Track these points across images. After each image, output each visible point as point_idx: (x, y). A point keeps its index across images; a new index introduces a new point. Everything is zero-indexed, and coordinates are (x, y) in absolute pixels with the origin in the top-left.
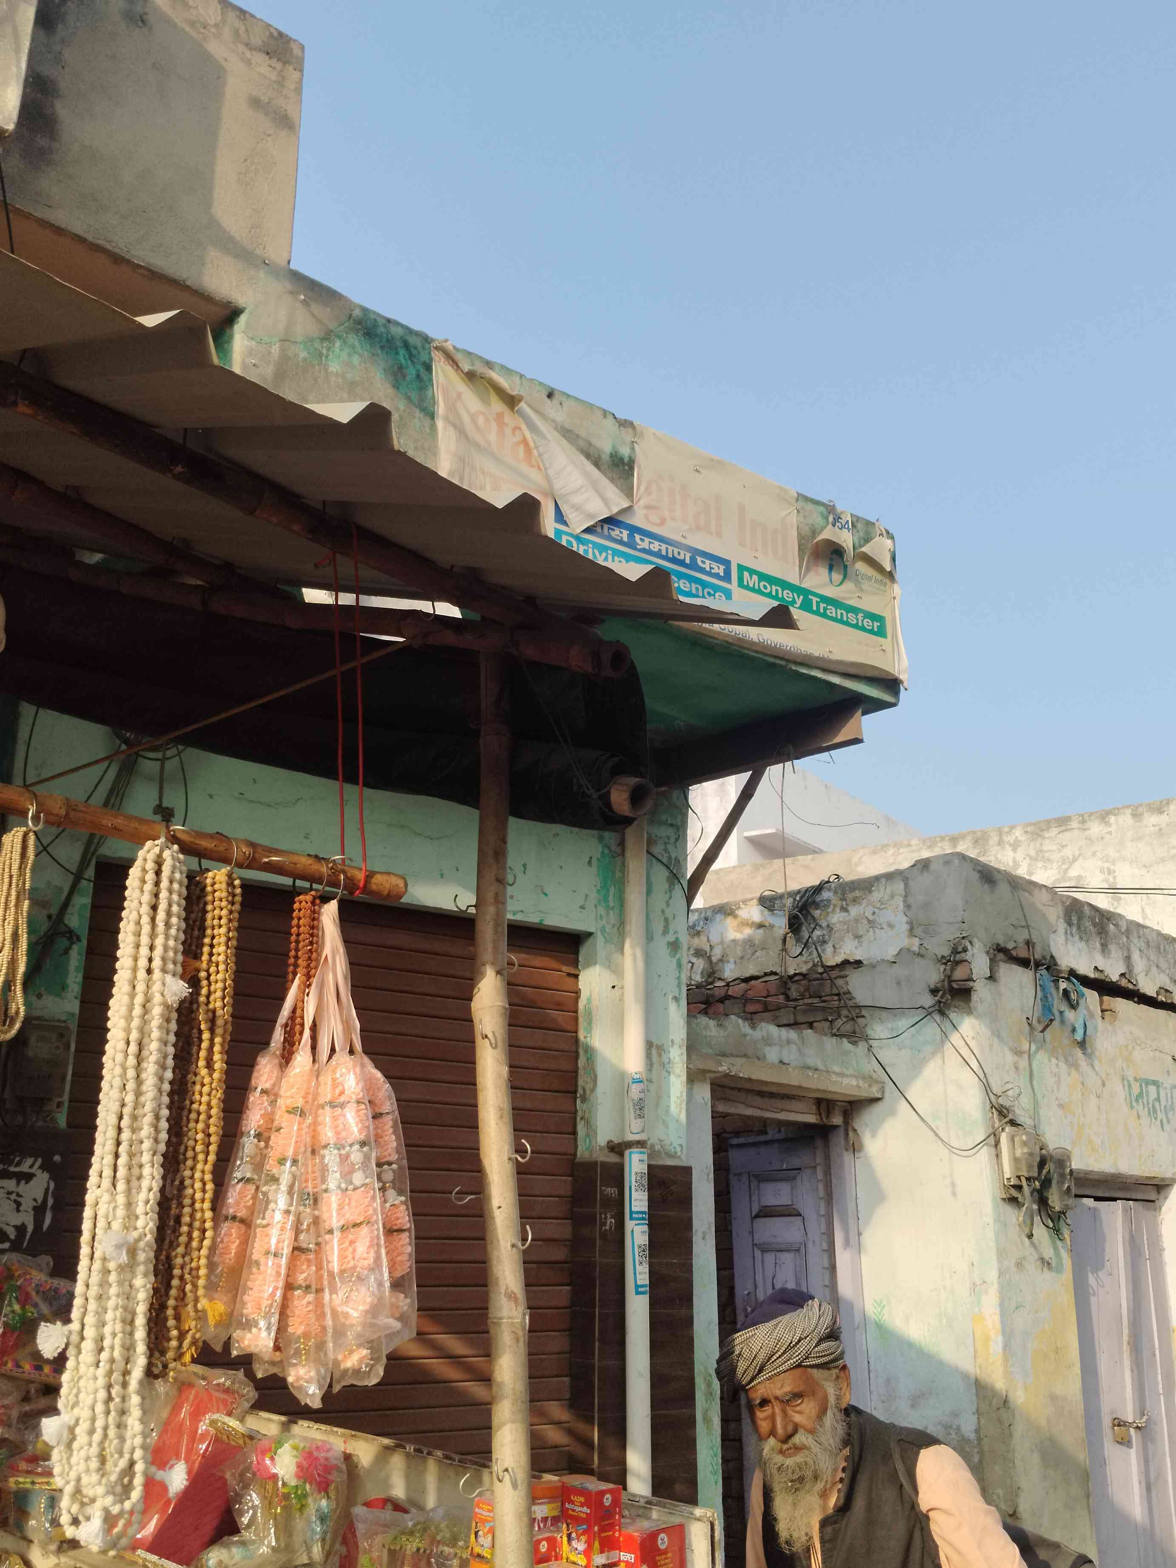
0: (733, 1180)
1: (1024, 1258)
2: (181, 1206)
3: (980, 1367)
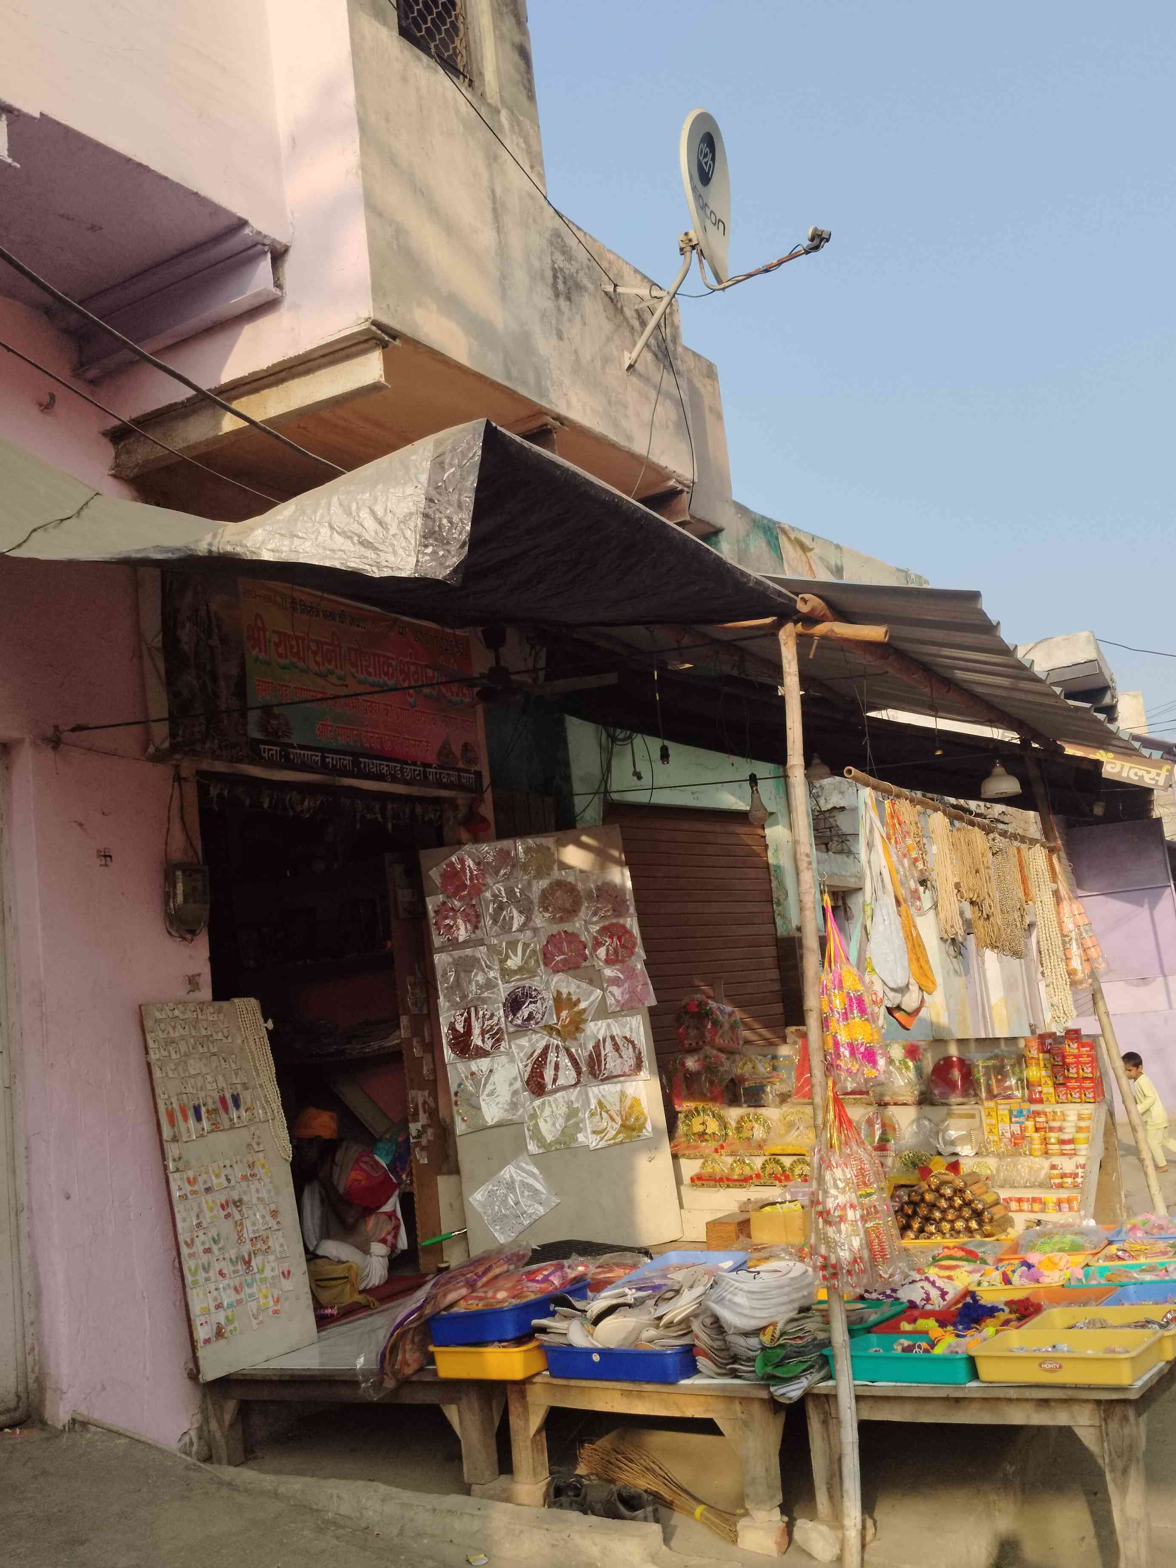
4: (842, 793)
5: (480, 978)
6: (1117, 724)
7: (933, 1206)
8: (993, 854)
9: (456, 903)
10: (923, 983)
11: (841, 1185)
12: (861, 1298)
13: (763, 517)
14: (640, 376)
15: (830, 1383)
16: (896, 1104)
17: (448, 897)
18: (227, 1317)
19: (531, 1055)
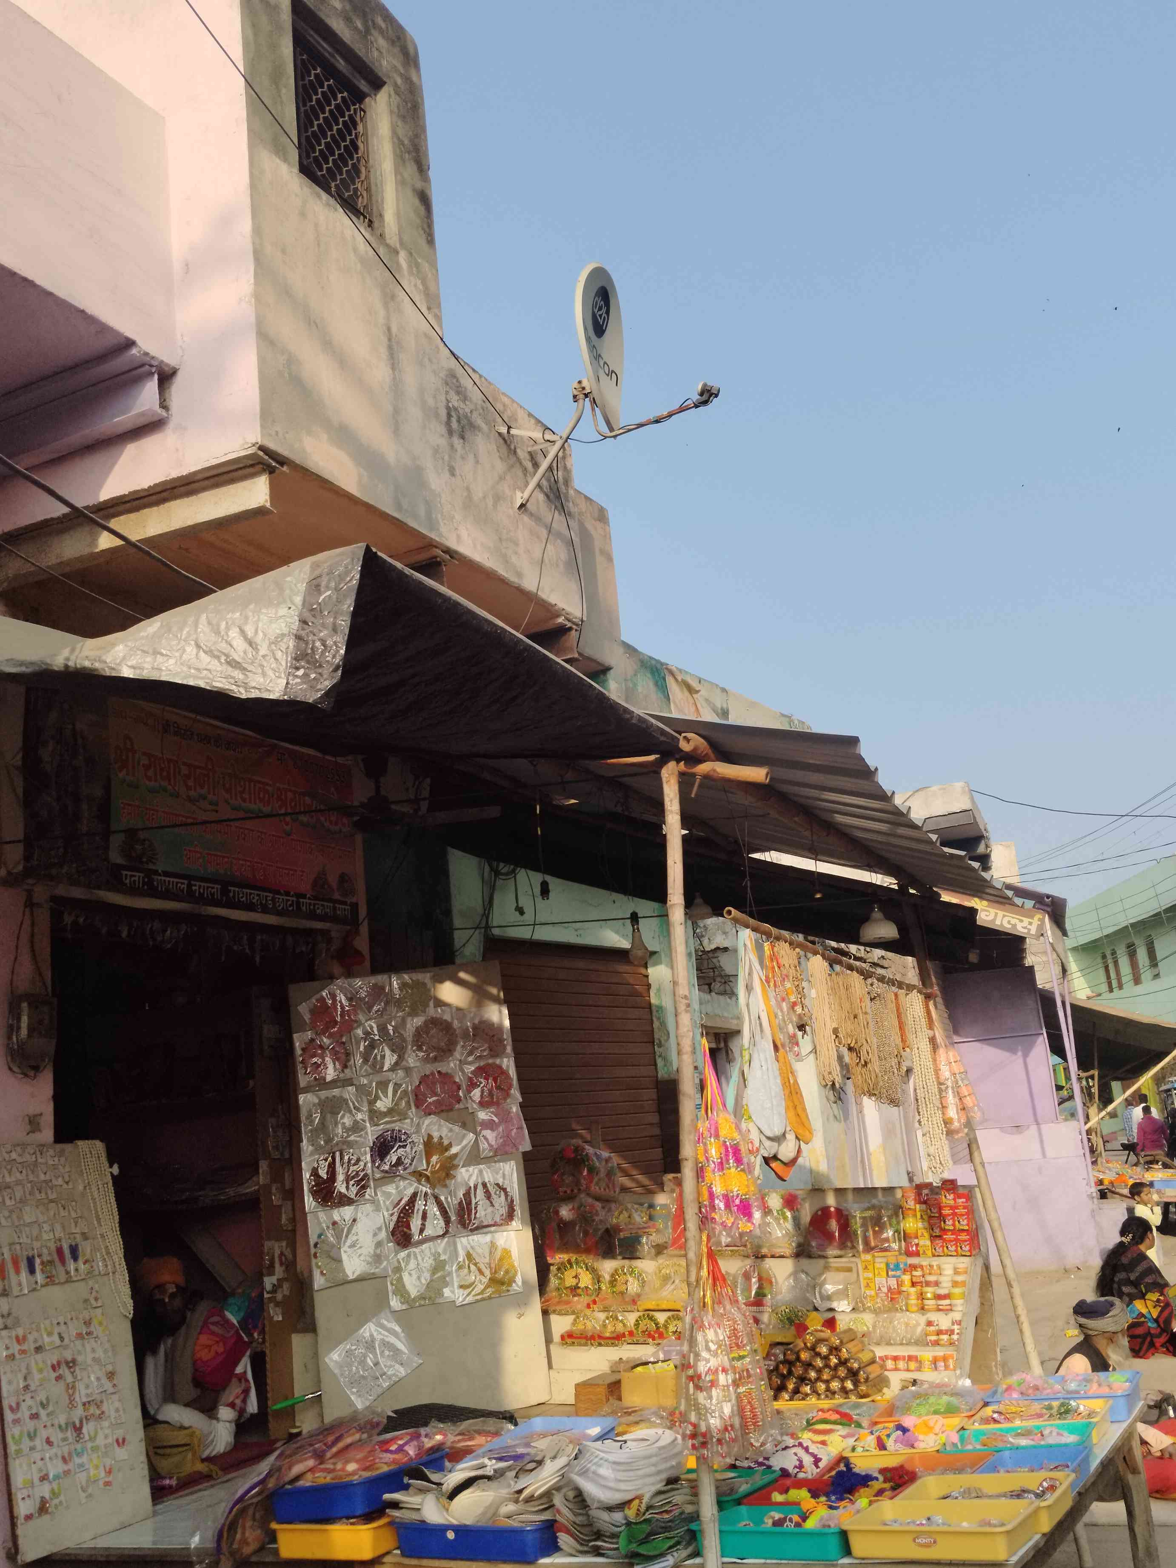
4: (725, 933)
5: (347, 1121)
6: (991, 872)
7: (809, 1365)
8: (871, 1000)
9: (325, 1040)
10: (800, 1131)
11: (713, 1347)
12: (733, 1467)
13: (651, 658)
14: (531, 515)
15: (698, 1560)
16: (773, 1256)
17: (317, 1034)
18: (53, 1490)
19: (398, 1204)
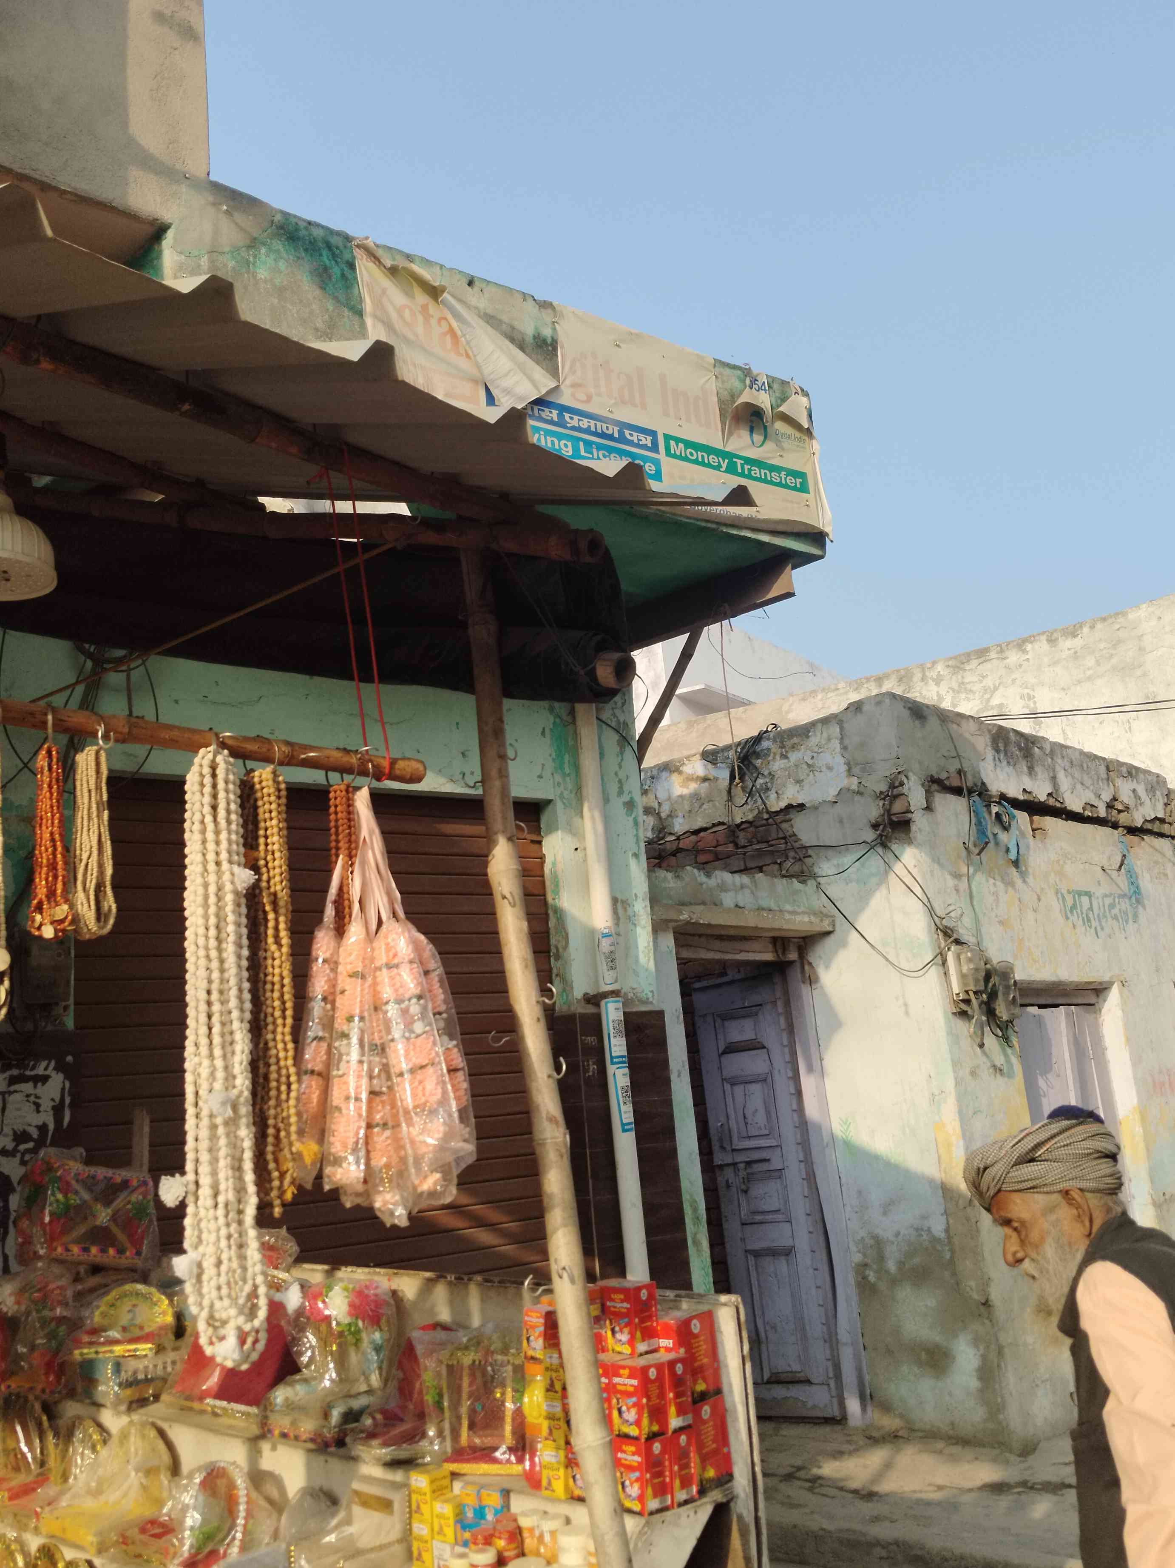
0: (699, 1022)
1: (978, 1066)
2: (268, 1065)
3: (945, 1172)
